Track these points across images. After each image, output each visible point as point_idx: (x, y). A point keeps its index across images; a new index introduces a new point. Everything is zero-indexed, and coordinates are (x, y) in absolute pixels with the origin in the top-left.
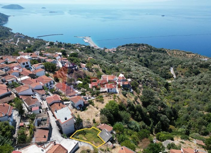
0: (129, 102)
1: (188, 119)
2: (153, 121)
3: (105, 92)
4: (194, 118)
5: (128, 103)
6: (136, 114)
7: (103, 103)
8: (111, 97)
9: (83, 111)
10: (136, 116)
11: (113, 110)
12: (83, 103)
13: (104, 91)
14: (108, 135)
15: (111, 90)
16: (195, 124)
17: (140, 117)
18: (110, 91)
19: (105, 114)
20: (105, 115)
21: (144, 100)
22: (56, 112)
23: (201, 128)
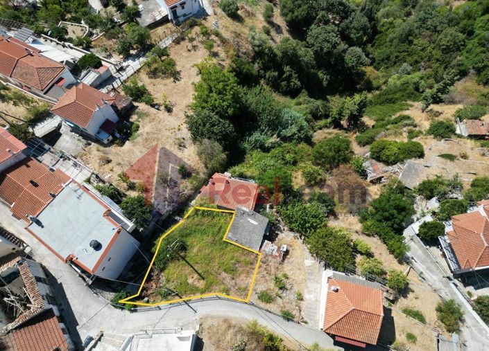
0: (257, 42)
1: (410, 38)
2: (328, 77)
3: (165, 20)
4: (429, 33)
5: (256, 49)
6: (285, 76)
7: (176, 76)
8: (195, 43)
9: (127, 142)
10: (284, 83)
11: (228, 107)
12: (112, 110)
13: (158, 18)
14: (256, 223)
15: (183, 8)
16: (431, 52)
17: (296, 82)
18: (179, 11)
19: (211, 135)
20: (209, 138)
21: (296, 13)
22: (39, 223)
23: (449, 62)
